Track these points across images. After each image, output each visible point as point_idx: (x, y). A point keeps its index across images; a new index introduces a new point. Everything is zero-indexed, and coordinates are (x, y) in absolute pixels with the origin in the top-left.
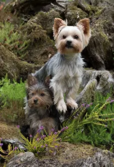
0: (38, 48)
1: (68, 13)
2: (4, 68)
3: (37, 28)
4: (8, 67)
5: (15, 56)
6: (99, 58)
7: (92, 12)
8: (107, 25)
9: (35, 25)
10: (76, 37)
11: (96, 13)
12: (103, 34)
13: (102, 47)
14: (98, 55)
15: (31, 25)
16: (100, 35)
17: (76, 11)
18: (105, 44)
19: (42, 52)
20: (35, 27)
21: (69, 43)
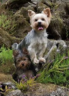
0: (22, 28)
1: (38, 7)
2: (2, 41)
3: (20, 17)
4: (4, 40)
5: (8, 34)
6: (58, 33)
7: (52, 6)
8: (61, 14)
9: (19, 15)
10: (43, 19)
11: (55, 7)
12: (60, 19)
13: (59, 26)
14: (57, 31)
15: (17, 16)
16: (58, 19)
17: (43, 6)
18: (61, 25)
19: (24, 31)
20: (20, 16)
21: (40, 23)
